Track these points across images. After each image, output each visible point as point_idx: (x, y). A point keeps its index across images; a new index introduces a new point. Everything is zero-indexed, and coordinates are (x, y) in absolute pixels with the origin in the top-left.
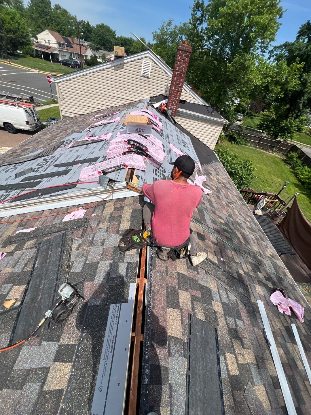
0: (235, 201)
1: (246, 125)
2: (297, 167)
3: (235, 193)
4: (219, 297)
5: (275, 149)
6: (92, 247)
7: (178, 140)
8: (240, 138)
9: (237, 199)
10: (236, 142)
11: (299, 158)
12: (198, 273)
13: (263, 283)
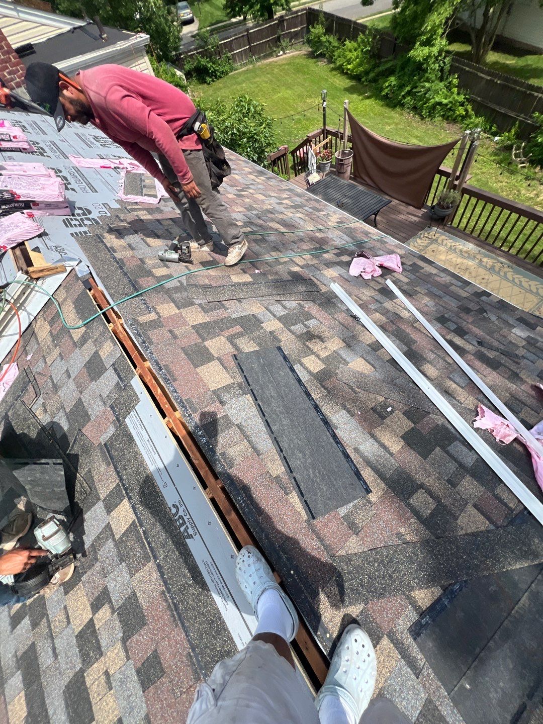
0: (251, 182)
1: (208, 23)
2: (335, 53)
3: (247, 170)
4: (270, 315)
5: (284, 41)
6: (59, 393)
7: (84, 141)
8: (214, 63)
9: (253, 177)
10: (215, 76)
11: (328, 31)
12: (226, 309)
13: (335, 263)
